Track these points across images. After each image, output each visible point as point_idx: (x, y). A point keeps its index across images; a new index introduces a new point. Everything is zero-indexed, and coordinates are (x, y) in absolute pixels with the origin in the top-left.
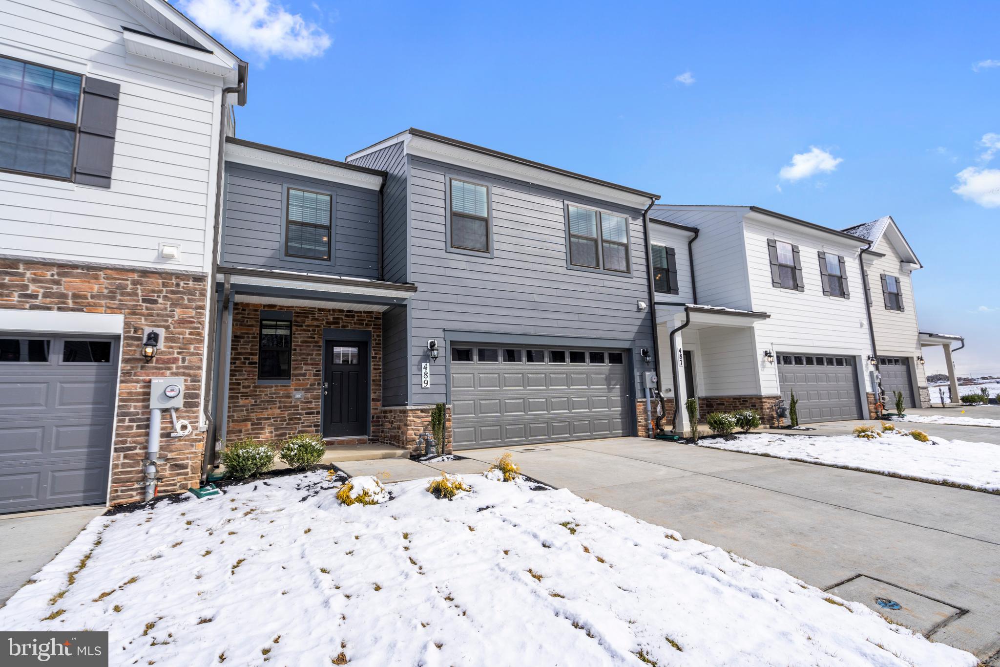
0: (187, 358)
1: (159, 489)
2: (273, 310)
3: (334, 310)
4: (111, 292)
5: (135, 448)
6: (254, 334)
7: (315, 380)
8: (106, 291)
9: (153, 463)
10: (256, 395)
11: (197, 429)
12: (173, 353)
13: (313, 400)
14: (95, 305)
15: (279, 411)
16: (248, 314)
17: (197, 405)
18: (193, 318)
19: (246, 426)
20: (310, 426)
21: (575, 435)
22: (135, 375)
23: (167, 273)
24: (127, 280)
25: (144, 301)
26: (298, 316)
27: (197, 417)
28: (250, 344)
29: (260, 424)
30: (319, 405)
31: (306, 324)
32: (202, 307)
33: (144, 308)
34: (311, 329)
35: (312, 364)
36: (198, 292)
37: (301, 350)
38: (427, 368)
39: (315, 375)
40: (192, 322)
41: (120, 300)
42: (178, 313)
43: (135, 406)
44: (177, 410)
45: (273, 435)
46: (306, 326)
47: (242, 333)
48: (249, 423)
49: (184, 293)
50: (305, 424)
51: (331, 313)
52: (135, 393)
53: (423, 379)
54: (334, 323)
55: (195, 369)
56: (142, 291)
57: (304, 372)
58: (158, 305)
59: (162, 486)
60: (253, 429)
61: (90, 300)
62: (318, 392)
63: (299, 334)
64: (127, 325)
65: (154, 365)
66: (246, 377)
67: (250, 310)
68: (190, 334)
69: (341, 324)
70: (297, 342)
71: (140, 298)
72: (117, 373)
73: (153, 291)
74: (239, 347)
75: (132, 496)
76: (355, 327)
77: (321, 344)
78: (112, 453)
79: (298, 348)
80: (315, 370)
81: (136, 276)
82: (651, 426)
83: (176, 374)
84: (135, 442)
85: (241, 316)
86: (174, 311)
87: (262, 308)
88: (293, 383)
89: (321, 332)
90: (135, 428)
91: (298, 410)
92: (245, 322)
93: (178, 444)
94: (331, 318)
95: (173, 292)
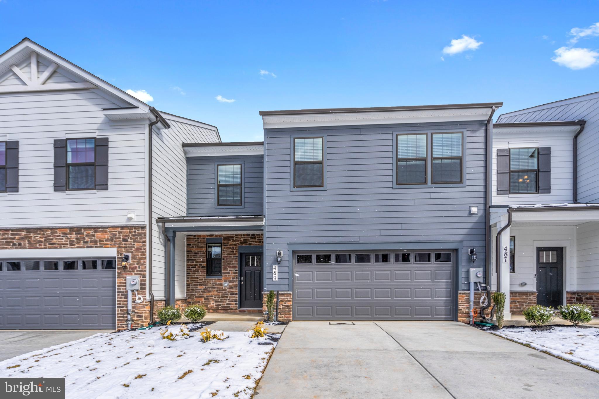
0: (140, 266)
1: (133, 325)
2: (212, 237)
3: (244, 235)
4: (111, 238)
5: (124, 307)
6: (203, 251)
7: (235, 276)
8: (110, 238)
9: (130, 314)
10: (206, 284)
11: (145, 299)
12: (135, 265)
13: (234, 287)
14: (107, 244)
15: (216, 293)
16: (200, 241)
17: (145, 288)
18: (141, 247)
19: (202, 300)
20: (233, 301)
21: (396, 316)
22: (122, 275)
23: (130, 226)
24: (116, 232)
25: (123, 241)
26: (225, 240)
27: (145, 294)
28: (202, 257)
29: (208, 299)
30: (237, 290)
31: (229, 244)
32: (145, 242)
33: (123, 244)
34: (232, 247)
35: (233, 267)
36: (143, 234)
37: (227, 259)
38: (276, 269)
39: (235, 273)
40: (141, 249)
41: (115, 241)
42: (136, 245)
43: (123, 288)
44: (137, 290)
45: (214, 305)
46: (229, 245)
47: (198, 251)
48: (203, 298)
49: (137, 235)
50: (230, 300)
51: (243, 236)
52: (122, 283)
53: (274, 276)
54: (244, 243)
55: (144, 272)
56: (123, 236)
57: (228, 271)
58: (129, 242)
59: (134, 324)
60: (205, 302)
61: (105, 242)
62: (237, 282)
63: (226, 250)
64: (118, 252)
65: (128, 270)
66: (201, 274)
67: (201, 239)
68: (141, 255)
69: (248, 243)
70: (225, 255)
71: (122, 239)
72: (116, 274)
73: (126, 236)
74: (197, 259)
75: (124, 327)
76: (256, 244)
77: (237, 255)
78: (117, 309)
79: (225, 258)
80: (234, 270)
81: (119, 229)
82: (472, 314)
83: (136, 274)
84: (123, 304)
85: (197, 242)
86: (134, 244)
87: (207, 237)
88: (223, 278)
89: (237, 249)
90: (123, 298)
91: (226, 292)
92: (199, 245)
93: (138, 306)
94: (242, 240)
95: (133, 235)
